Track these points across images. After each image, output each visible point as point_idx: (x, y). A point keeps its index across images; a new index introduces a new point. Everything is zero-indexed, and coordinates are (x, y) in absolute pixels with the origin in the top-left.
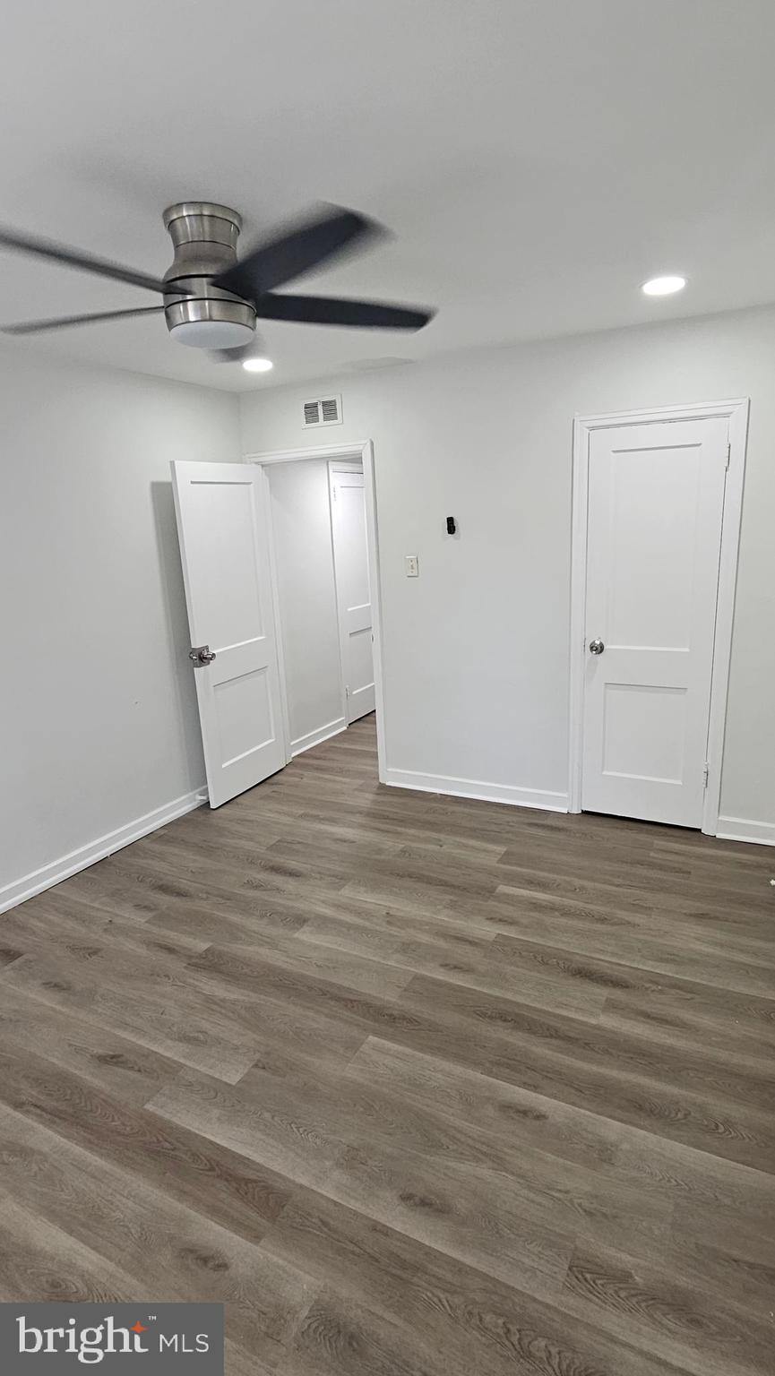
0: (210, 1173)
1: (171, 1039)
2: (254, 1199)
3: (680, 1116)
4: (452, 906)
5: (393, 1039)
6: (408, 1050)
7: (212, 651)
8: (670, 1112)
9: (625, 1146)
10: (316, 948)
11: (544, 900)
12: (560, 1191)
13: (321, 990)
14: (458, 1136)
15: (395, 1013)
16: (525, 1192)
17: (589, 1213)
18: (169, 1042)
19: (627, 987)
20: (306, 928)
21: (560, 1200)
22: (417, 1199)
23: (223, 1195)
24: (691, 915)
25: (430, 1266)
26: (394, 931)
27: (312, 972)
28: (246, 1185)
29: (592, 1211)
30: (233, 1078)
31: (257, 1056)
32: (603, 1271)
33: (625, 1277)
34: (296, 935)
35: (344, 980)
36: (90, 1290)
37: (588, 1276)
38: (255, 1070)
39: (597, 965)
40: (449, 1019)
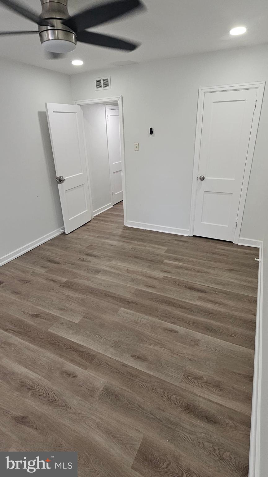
0: (70, 350)
1: (56, 309)
2: (84, 357)
3: (220, 331)
4: (149, 267)
5: (129, 309)
6: (133, 312)
7: (64, 178)
8: (217, 331)
9: (202, 341)
10: (104, 281)
11: (180, 265)
12: (181, 354)
13: (105, 294)
14: (150, 338)
15: (130, 301)
16: (170, 354)
17: (190, 360)
18: (55, 310)
19: (206, 292)
20: (99, 274)
21: (181, 356)
22: (136, 357)
23: (74, 356)
24: (228, 270)
25: (140, 376)
26: (129, 275)
27: (102, 288)
28: (82, 353)
29: (191, 359)
30: (76, 320)
31: (84, 314)
32: (194, 376)
33: (201, 378)
34: (97, 276)
35: (112, 290)
36: (33, 384)
37: (189, 378)
38: (84, 319)
39: (196, 286)
40: (147, 302)
